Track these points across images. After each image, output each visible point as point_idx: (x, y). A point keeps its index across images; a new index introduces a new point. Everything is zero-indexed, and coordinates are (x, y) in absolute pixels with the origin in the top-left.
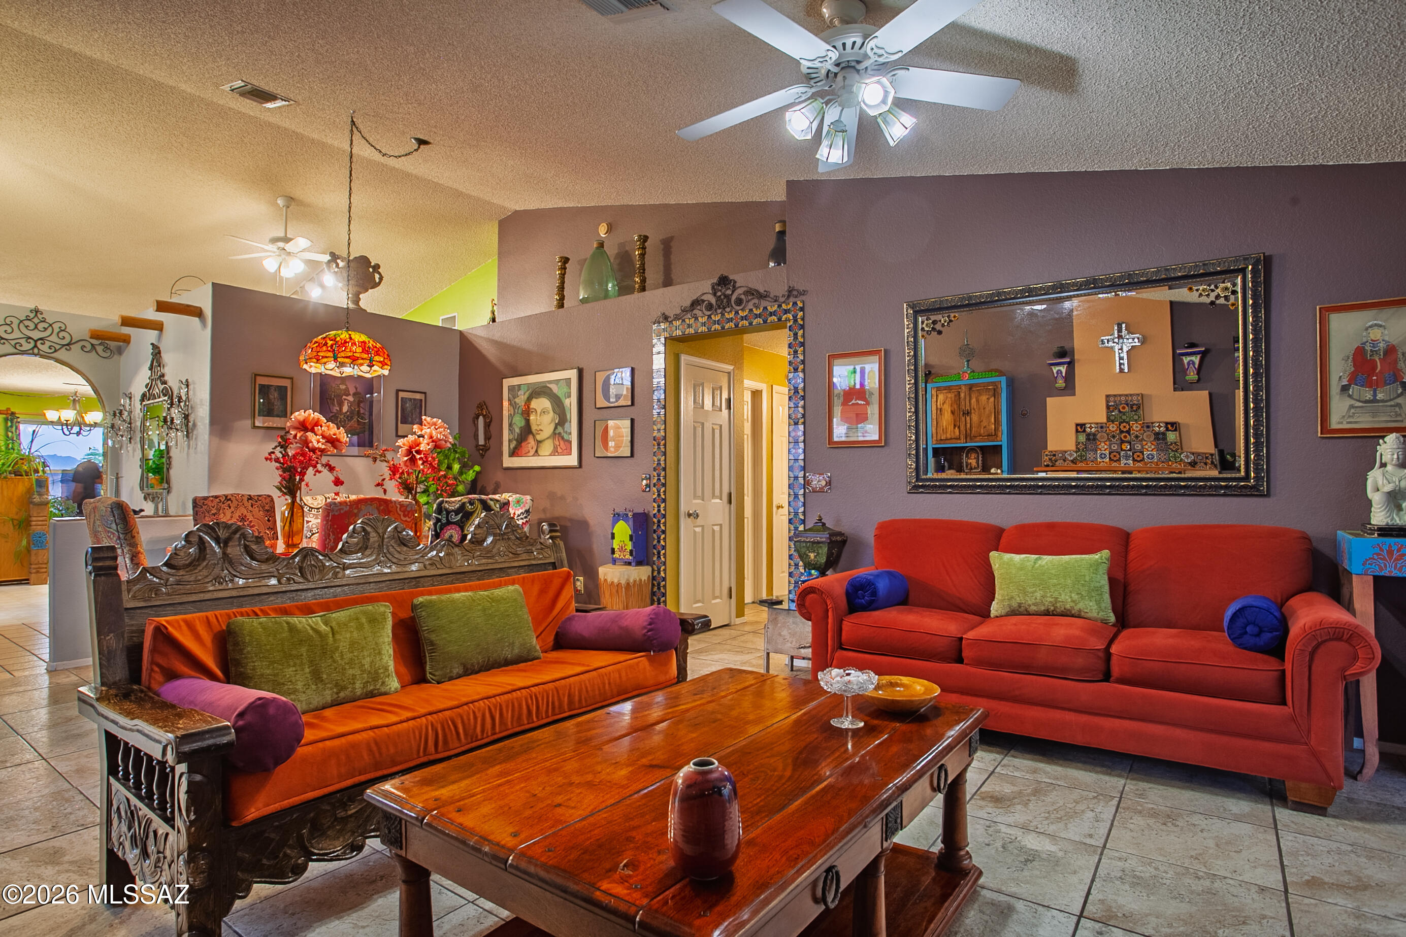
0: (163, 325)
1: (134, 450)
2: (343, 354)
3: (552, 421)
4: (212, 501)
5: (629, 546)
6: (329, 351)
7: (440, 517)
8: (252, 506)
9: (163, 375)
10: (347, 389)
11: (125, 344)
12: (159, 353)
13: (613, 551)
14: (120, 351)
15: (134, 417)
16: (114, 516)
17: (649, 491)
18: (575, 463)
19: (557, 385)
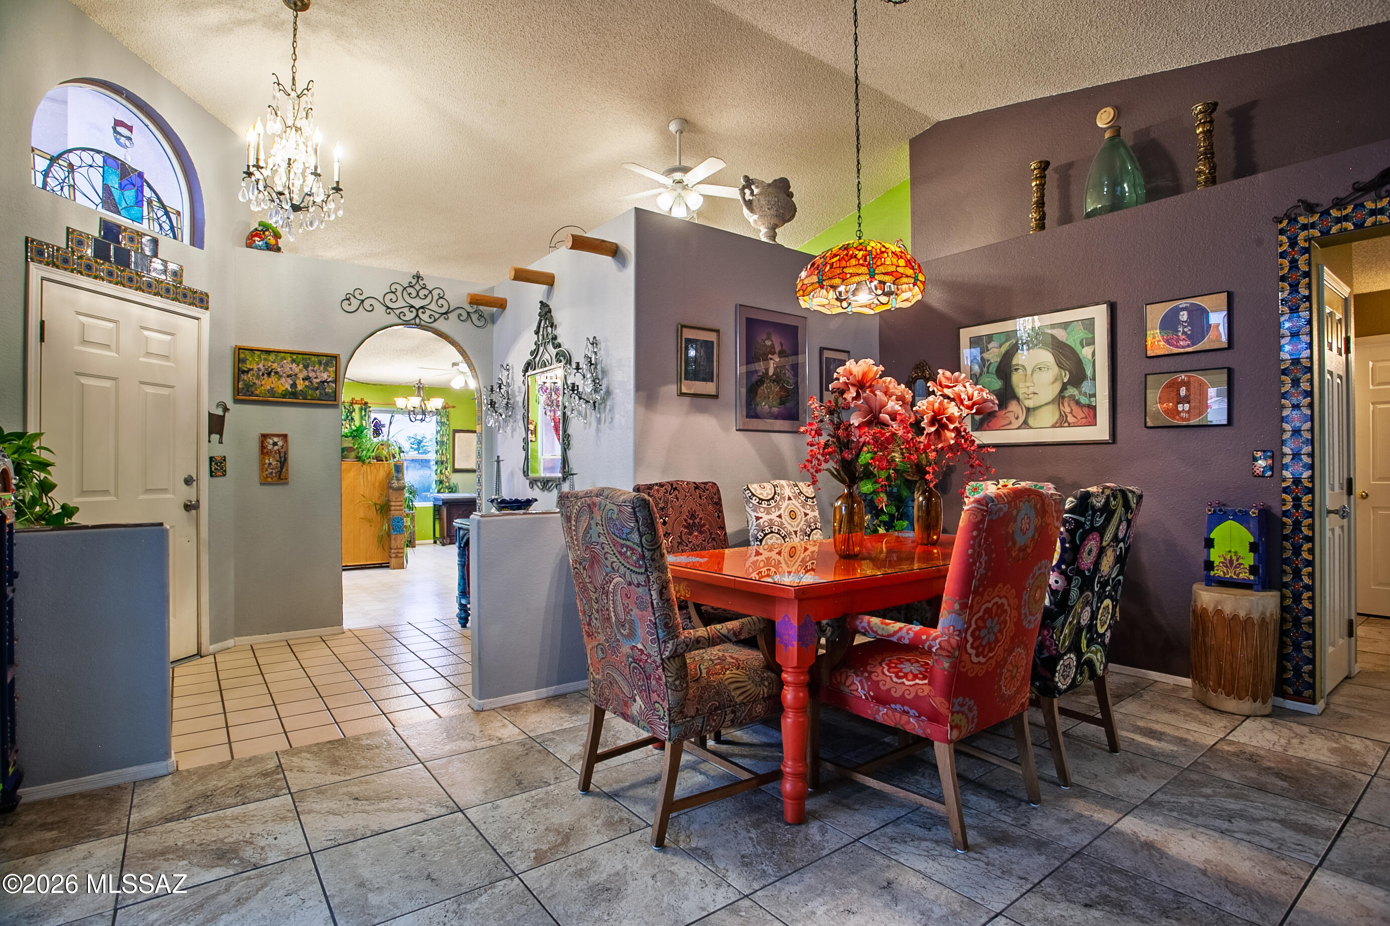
0: (553, 277)
1: (513, 430)
2: (881, 269)
3: (1056, 380)
4: (658, 491)
5: (1249, 559)
6: (862, 265)
7: (1083, 519)
8: (700, 497)
9: (555, 338)
10: (773, 346)
11: (500, 310)
12: (550, 311)
13: (1209, 565)
14: (493, 319)
15: (513, 391)
16: (637, 521)
17: (1272, 476)
18: (1106, 436)
19: (1066, 329)
